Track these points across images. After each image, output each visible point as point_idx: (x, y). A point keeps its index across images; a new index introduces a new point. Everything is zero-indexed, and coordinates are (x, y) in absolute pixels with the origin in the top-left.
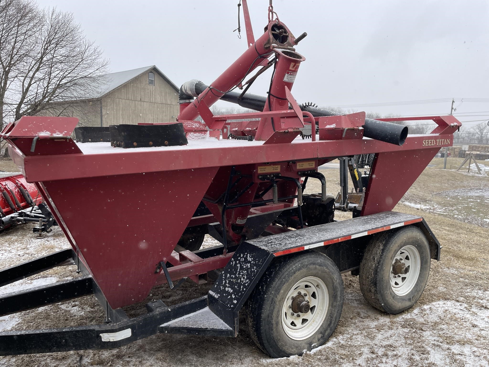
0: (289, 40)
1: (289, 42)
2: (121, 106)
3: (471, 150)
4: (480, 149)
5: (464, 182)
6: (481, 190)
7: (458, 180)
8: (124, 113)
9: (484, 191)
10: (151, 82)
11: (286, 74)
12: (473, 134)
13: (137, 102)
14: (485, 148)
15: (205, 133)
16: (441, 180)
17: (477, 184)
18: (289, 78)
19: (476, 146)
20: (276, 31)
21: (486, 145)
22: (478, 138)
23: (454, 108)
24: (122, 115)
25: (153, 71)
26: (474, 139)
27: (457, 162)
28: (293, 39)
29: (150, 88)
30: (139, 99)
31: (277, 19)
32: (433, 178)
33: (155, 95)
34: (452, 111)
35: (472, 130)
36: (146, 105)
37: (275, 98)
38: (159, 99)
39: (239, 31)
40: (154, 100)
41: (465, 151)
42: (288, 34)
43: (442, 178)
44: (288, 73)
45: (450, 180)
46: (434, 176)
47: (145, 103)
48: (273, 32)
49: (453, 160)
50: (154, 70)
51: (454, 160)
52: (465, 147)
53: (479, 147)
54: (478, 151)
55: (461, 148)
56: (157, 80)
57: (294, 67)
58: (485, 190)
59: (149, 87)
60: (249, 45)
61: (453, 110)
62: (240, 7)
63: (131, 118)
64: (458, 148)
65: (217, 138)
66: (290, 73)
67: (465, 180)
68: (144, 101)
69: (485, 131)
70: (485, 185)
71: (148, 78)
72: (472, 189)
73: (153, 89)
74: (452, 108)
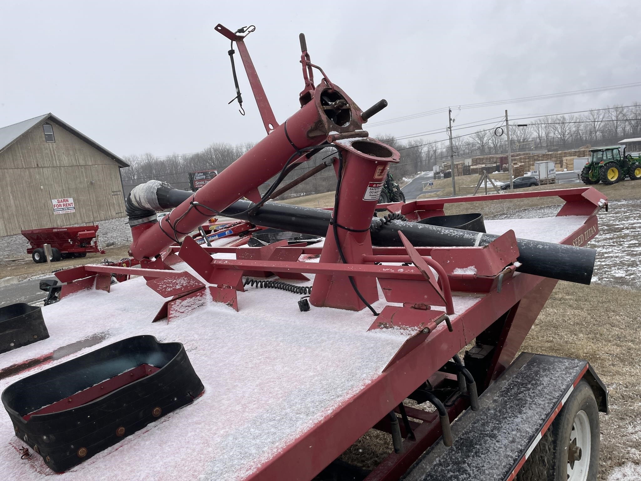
0: (354, 115)
1: (354, 121)
2: (8, 179)
3: (475, 164)
4: (484, 161)
5: (485, 209)
6: (506, 216)
7: (477, 207)
8: (15, 189)
9: (509, 216)
10: (49, 138)
11: (369, 188)
12: (473, 145)
13: (31, 170)
14: (490, 158)
15: (203, 294)
16: (459, 211)
17: (499, 208)
18: (374, 194)
19: (479, 158)
20: (328, 105)
21: (490, 156)
22: (479, 148)
23: (452, 119)
24: (12, 192)
25: (49, 122)
26: (475, 150)
27: (464, 181)
28: (358, 112)
29: (49, 147)
30: (34, 164)
31: (325, 79)
32: (450, 210)
33: (59, 156)
34: (450, 123)
35: (471, 140)
36: (47, 172)
37: (349, 232)
38: (65, 160)
39: (240, 101)
40: (58, 163)
41: (469, 166)
42: (349, 105)
43: (459, 208)
44: (371, 186)
45: (469, 209)
46: (451, 208)
47: (45, 170)
48: (326, 107)
49: (459, 180)
50: (51, 120)
51: (461, 180)
52: (468, 162)
53: (483, 158)
54: (483, 164)
55: (464, 163)
56: (58, 133)
57: (382, 172)
58: (511, 214)
59: (47, 145)
60: (268, 129)
61: (452, 121)
62: (234, 55)
63: (26, 194)
64: (461, 163)
65: (231, 305)
66: (374, 186)
67: (485, 206)
68: (43, 166)
69: (485, 139)
70: (509, 208)
71: (43, 134)
72: (495, 216)
73: (54, 148)
74: (450, 120)
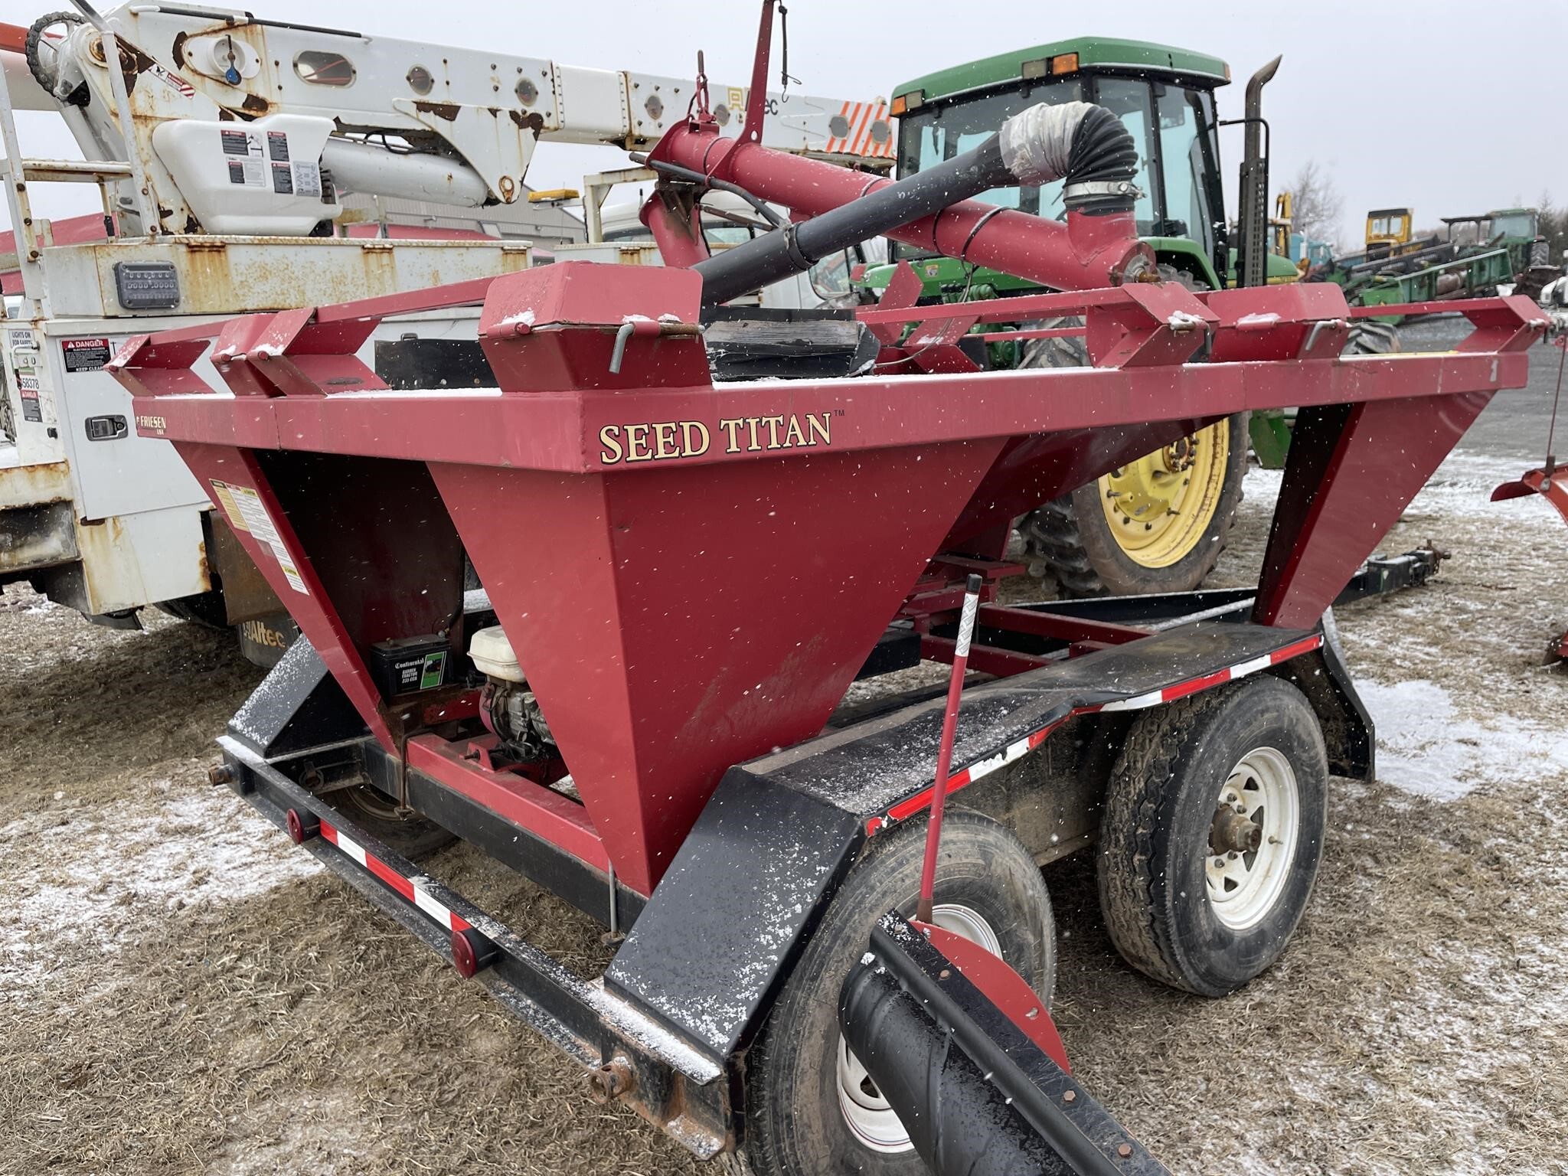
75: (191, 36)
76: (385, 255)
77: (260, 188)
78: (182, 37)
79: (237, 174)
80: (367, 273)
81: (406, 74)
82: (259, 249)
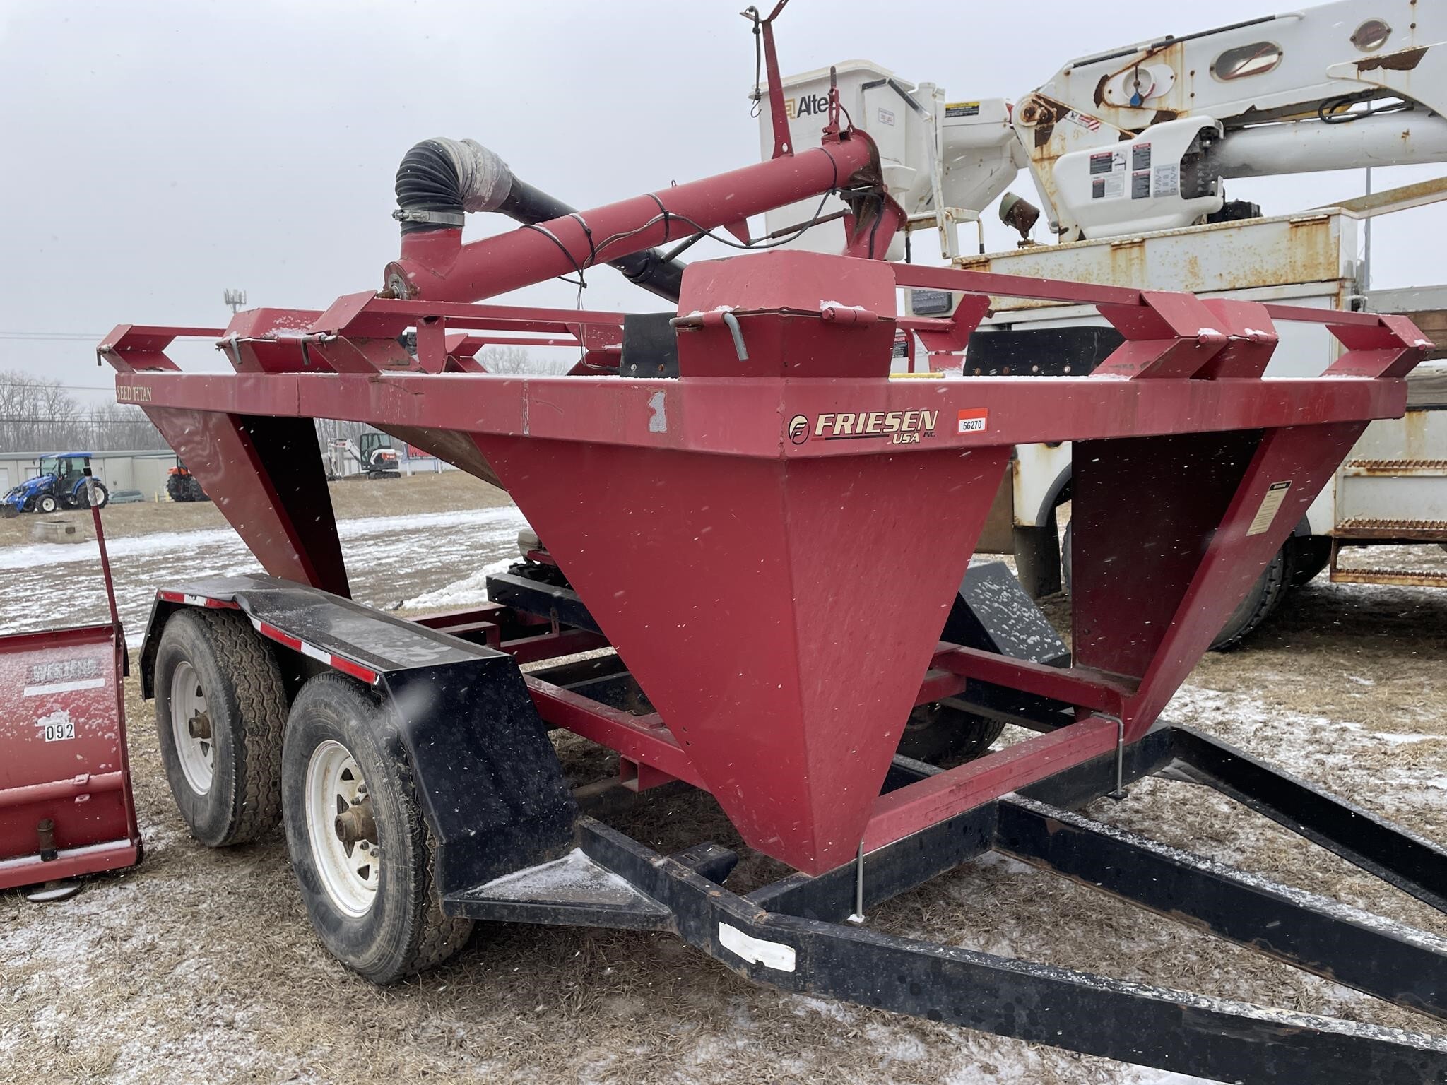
75: (1113, 76)
76: (1136, 250)
77: (1119, 198)
78: (1105, 79)
79: (1099, 190)
80: (1114, 268)
81: (1352, 34)
82: (1016, 260)
